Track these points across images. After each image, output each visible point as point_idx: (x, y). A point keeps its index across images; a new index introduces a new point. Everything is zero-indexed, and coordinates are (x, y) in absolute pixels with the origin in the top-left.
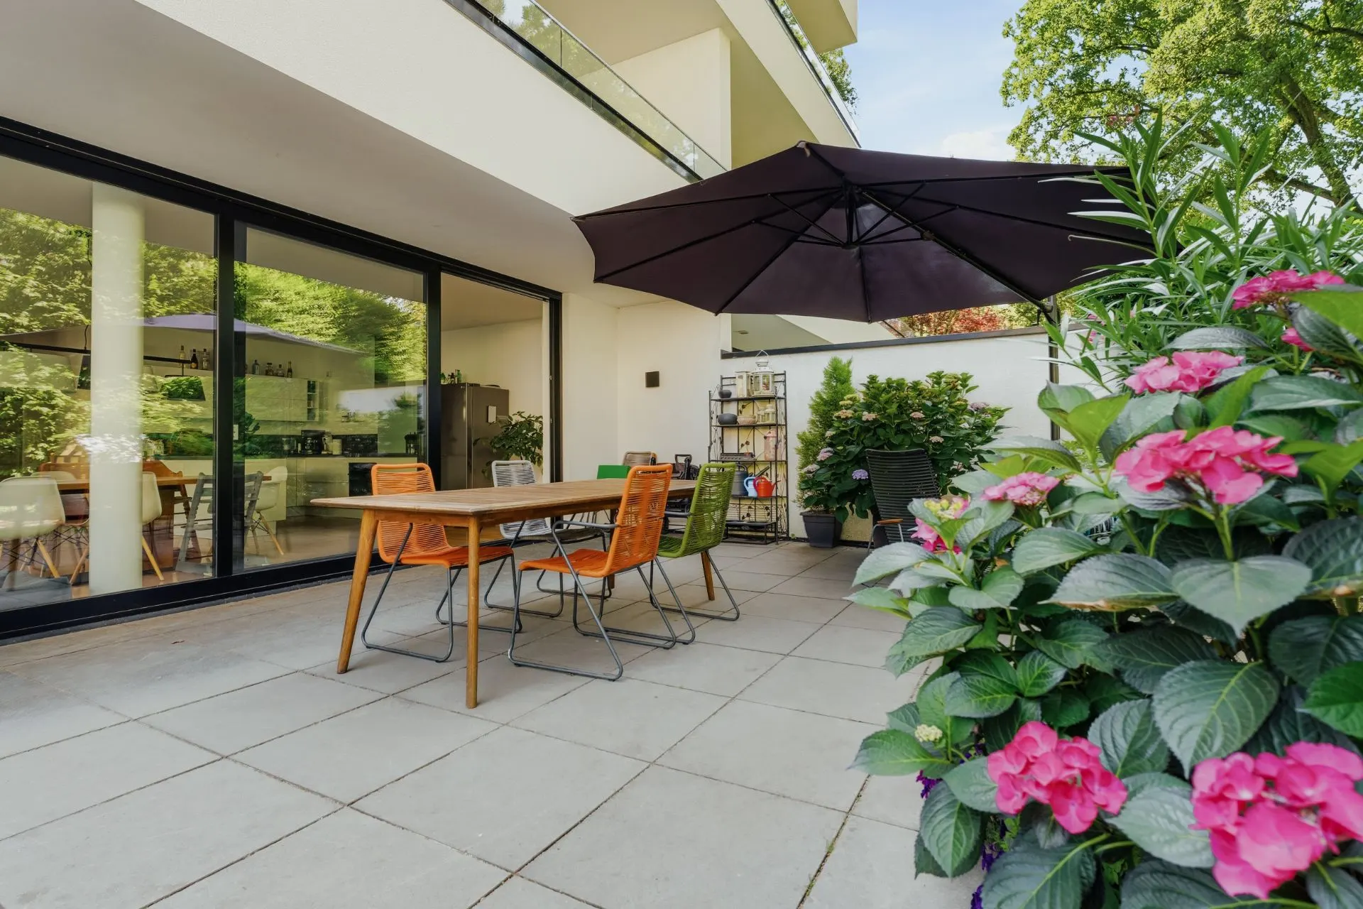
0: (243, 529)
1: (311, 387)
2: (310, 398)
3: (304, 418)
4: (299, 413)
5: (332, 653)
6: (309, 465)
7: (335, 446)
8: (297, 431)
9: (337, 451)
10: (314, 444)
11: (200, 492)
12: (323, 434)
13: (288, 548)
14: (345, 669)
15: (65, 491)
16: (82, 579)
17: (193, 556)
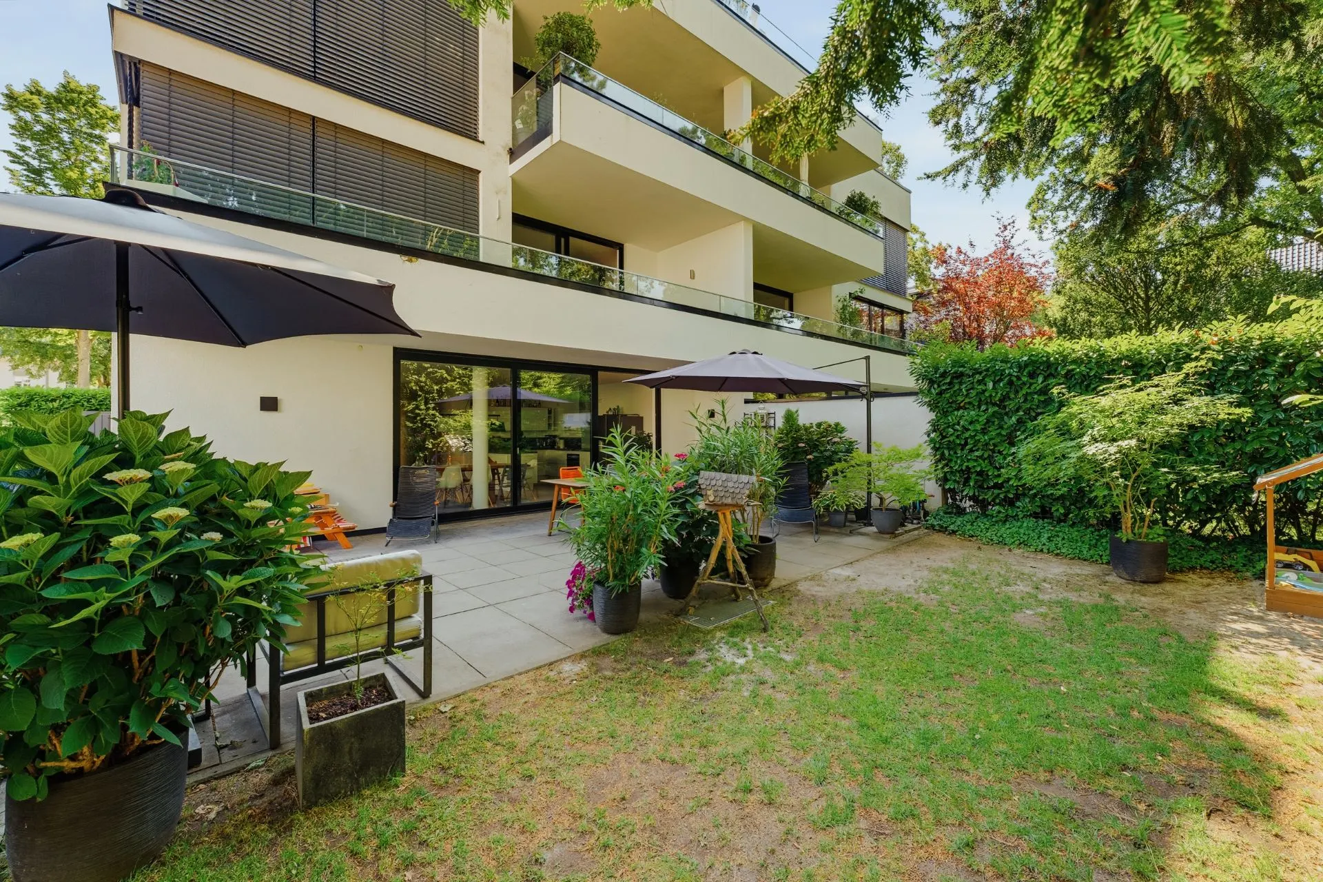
0: (520, 487)
1: (550, 412)
2: (549, 417)
3: (546, 429)
4: (544, 426)
5: (546, 532)
6: (548, 453)
7: (561, 444)
8: (543, 435)
9: (562, 446)
10: (551, 443)
11: (505, 472)
12: (555, 436)
13: (538, 497)
14: (550, 535)
15: (463, 470)
16: (470, 504)
17: (502, 498)
